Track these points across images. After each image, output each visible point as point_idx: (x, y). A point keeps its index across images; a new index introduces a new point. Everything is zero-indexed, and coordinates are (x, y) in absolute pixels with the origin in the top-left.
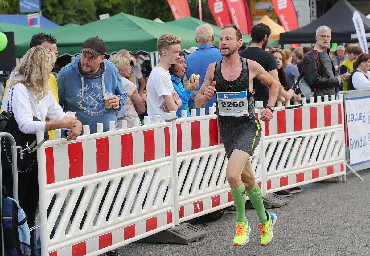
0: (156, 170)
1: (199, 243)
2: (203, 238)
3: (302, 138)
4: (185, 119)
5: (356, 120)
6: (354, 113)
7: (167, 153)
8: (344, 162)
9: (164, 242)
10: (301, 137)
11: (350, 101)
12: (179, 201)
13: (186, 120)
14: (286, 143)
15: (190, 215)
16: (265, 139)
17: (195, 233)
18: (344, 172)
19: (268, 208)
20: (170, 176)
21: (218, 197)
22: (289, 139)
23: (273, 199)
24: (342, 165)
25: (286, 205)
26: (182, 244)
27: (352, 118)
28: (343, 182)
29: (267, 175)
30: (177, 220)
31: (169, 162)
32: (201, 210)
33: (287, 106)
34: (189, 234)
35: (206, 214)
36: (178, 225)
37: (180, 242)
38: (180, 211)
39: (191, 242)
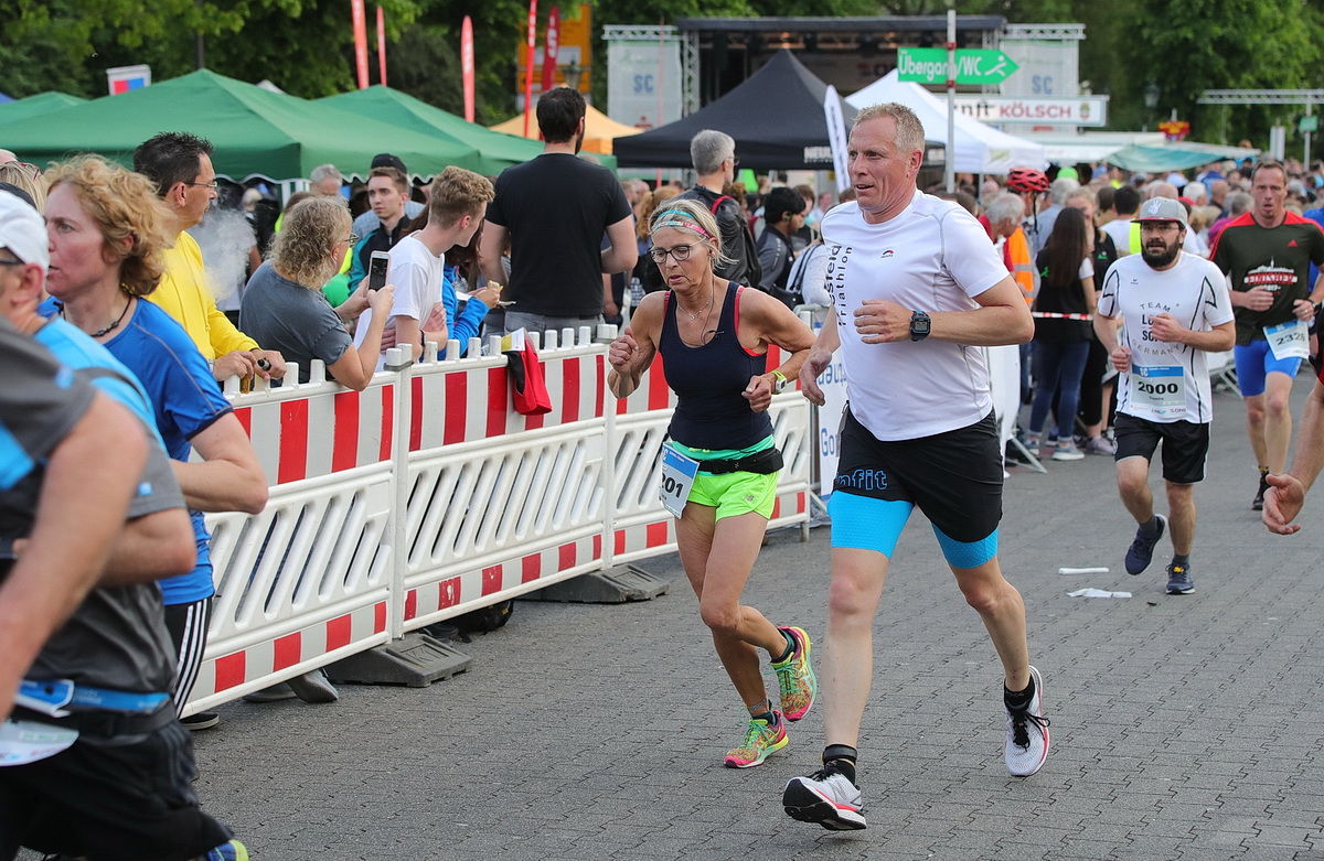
0: (357, 496)
1: (454, 685)
2: (463, 672)
4: (432, 364)
5: (836, 381)
7: (385, 454)
8: (805, 486)
9: (364, 681)
12: (406, 577)
13: (435, 369)
15: (430, 615)
16: (618, 423)
17: (444, 659)
18: (805, 516)
19: (617, 600)
20: (388, 511)
21: (499, 568)
23: (629, 580)
24: (801, 496)
25: (663, 594)
26: (410, 687)
29: (616, 516)
30: (397, 625)
31: (388, 475)
32: (457, 602)
34: (429, 662)
35: (467, 611)
36: (400, 639)
37: (407, 680)
38: (407, 602)
39: (433, 682)
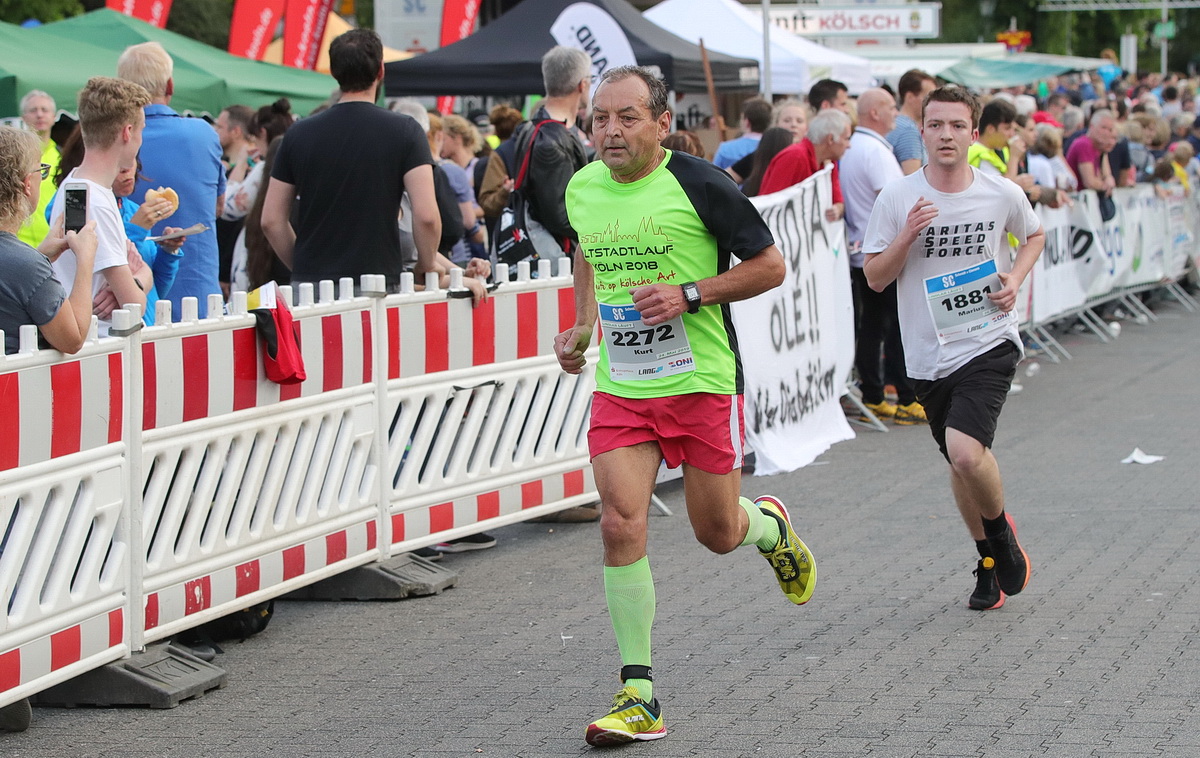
0: (83, 484)
1: (205, 704)
2: (217, 688)
3: (493, 386)
4: (165, 327)
7: (115, 434)
9: (98, 703)
10: (492, 383)
12: (145, 578)
13: (170, 332)
14: (449, 402)
15: (177, 622)
16: (390, 390)
17: (194, 674)
19: (397, 596)
20: (121, 501)
21: (256, 564)
22: (458, 389)
23: (411, 572)
25: (451, 587)
26: (155, 709)
29: (392, 498)
30: (136, 635)
31: (119, 459)
32: (207, 605)
33: (453, 290)
34: (176, 678)
35: (219, 616)
36: (141, 652)
37: (149, 700)
38: (147, 609)
39: (181, 702)
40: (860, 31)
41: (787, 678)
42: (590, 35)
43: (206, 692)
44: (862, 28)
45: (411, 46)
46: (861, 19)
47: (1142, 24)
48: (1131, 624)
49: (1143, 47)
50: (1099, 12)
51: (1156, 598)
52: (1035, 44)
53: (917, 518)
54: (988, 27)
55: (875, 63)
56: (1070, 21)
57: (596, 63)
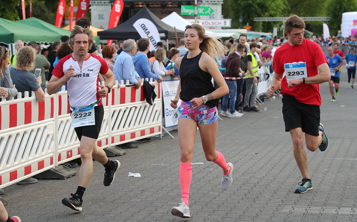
0: (45, 127)
1: (72, 179)
2: (75, 175)
3: (135, 108)
5: (170, 96)
6: (169, 91)
7: (52, 116)
8: (161, 124)
9: (48, 178)
10: (135, 107)
11: (165, 82)
12: (58, 150)
13: (64, 93)
14: (125, 111)
15: (65, 160)
16: (112, 108)
17: (69, 172)
18: (161, 133)
19: (113, 156)
20: (53, 132)
22: (127, 108)
23: (116, 150)
24: (160, 127)
25: (125, 154)
26: (61, 179)
27: (167, 94)
28: (160, 139)
29: (112, 133)
30: (56, 163)
31: (53, 122)
32: (71, 157)
34: (66, 173)
36: (57, 167)
38: (58, 157)
39: (67, 178)
40: (211, 25)
41: (206, 173)
42: (145, 26)
43: (72, 176)
44: (212, 25)
45: (100, 27)
46: (212, 23)
47: (278, 25)
48: (283, 162)
49: (278, 30)
50: (268, 22)
51: (289, 157)
52: (252, 29)
53: (232, 139)
54: (241, 25)
55: (216, 33)
56: (261, 23)
57: (146, 33)
